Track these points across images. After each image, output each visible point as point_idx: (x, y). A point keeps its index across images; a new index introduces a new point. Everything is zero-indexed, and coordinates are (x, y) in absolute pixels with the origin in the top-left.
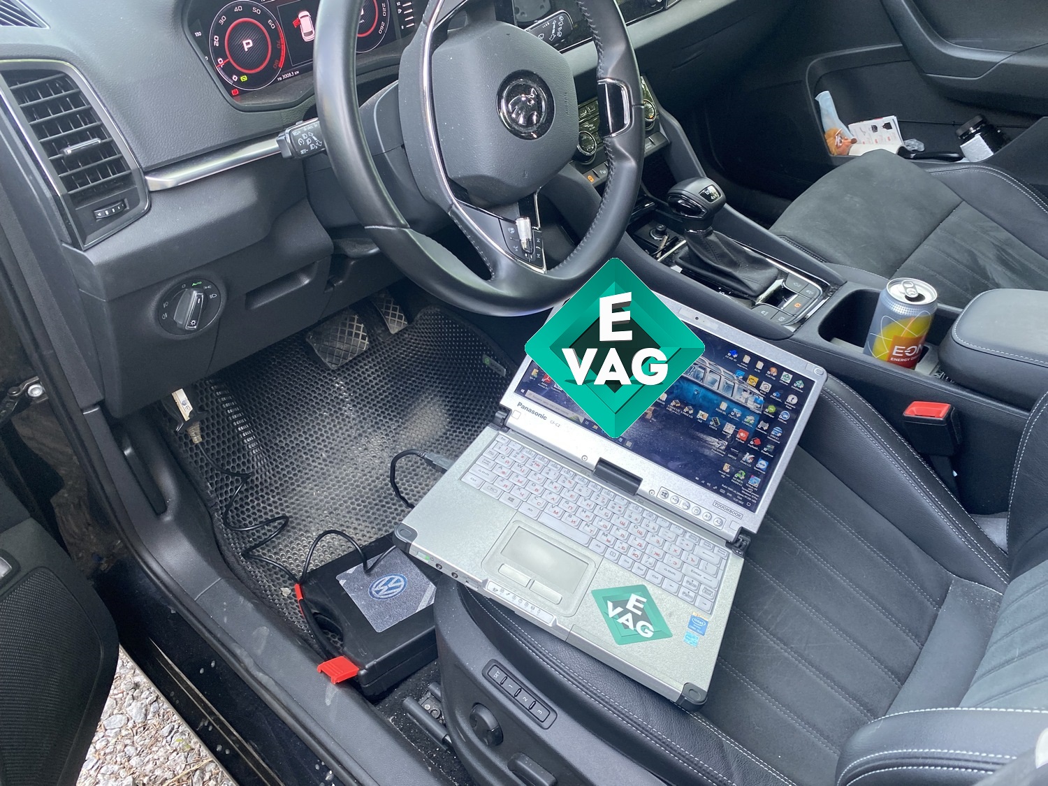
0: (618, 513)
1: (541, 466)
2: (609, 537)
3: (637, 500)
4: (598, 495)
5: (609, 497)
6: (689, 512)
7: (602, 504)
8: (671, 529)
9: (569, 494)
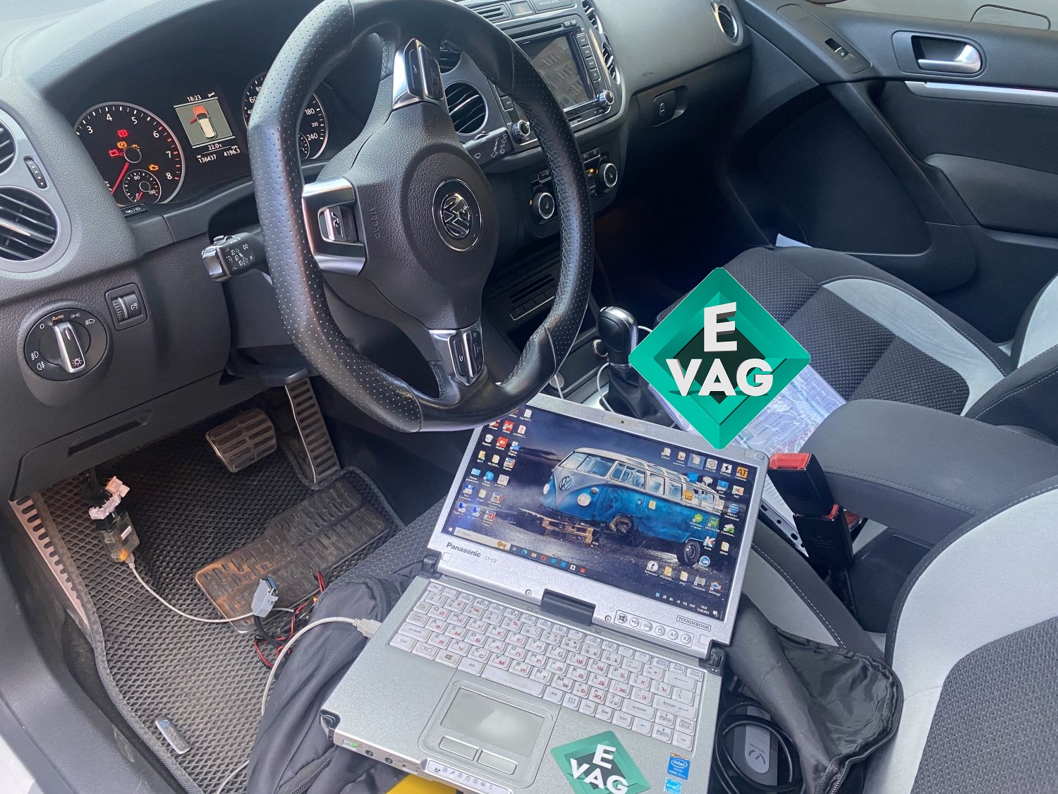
0: (574, 650)
1: (481, 611)
2: (566, 681)
3: (594, 630)
4: (549, 633)
5: (562, 633)
6: (652, 633)
7: (554, 643)
8: (636, 658)
9: (515, 638)
